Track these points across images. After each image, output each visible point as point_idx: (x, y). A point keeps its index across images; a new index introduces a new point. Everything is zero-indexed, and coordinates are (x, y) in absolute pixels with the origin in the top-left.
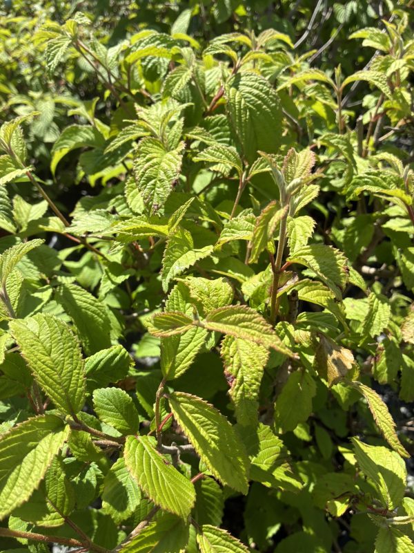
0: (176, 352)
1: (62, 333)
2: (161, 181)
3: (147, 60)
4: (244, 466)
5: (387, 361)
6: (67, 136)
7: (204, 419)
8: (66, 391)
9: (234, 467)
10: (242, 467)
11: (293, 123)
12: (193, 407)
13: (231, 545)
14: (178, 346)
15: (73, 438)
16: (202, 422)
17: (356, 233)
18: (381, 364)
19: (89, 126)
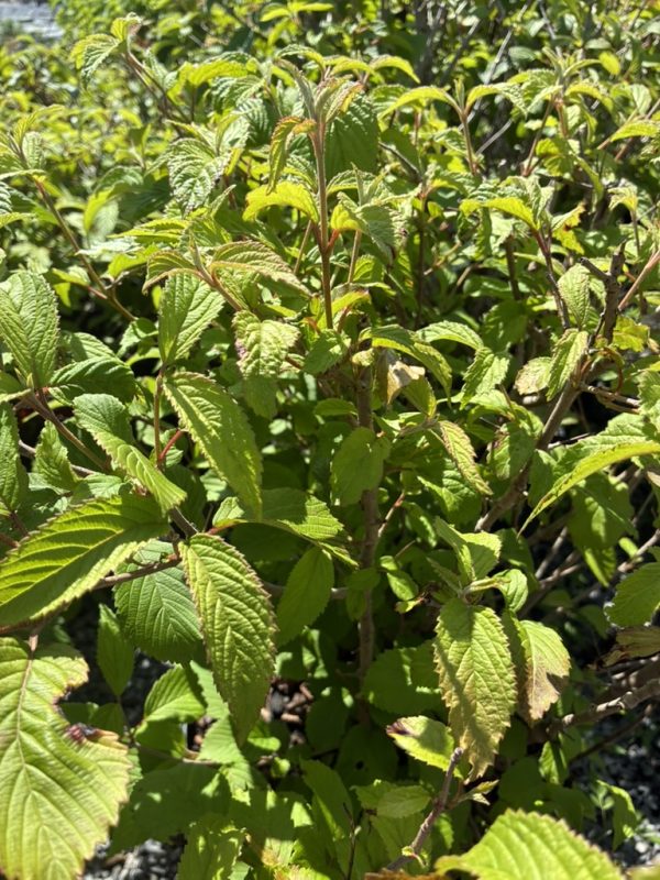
0: (180, 329)
1: (37, 289)
2: (201, 179)
3: (220, 88)
4: (254, 467)
5: (511, 449)
6: (109, 182)
7: (205, 402)
8: (33, 355)
9: (240, 466)
10: (250, 468)
11: (411, 170)
12: (193, 388)
13: (224, 554)
14: (183, 322)
15: (44, 453)
16: (203, 406)
17: (501, 324)
18: (501, 452)
19: (137, 167)
